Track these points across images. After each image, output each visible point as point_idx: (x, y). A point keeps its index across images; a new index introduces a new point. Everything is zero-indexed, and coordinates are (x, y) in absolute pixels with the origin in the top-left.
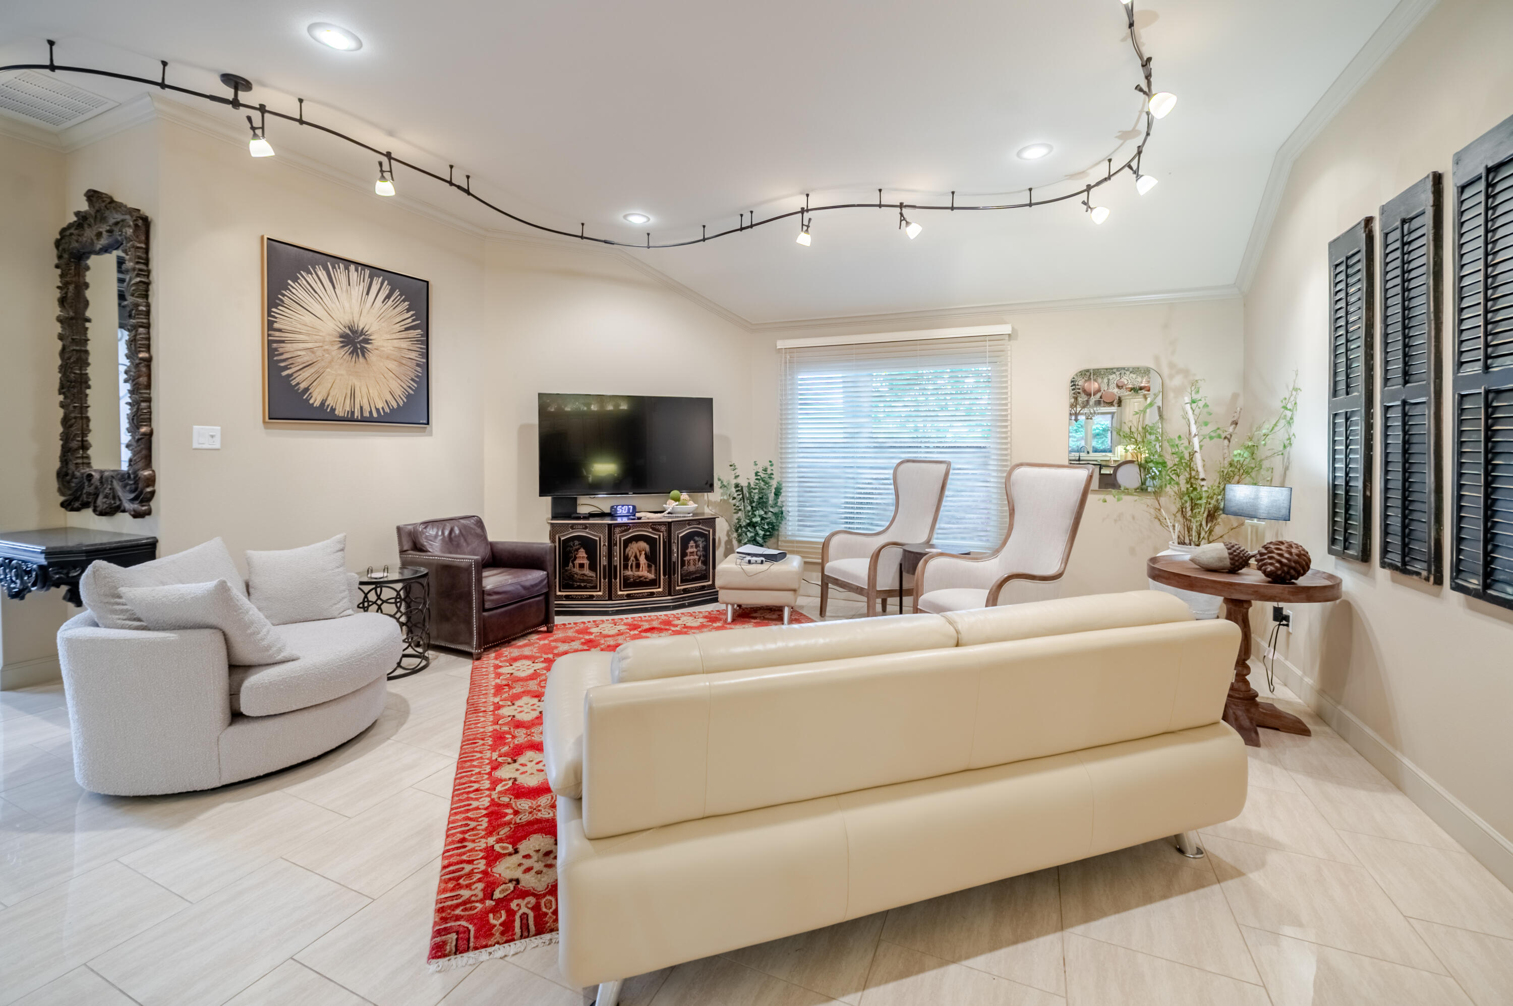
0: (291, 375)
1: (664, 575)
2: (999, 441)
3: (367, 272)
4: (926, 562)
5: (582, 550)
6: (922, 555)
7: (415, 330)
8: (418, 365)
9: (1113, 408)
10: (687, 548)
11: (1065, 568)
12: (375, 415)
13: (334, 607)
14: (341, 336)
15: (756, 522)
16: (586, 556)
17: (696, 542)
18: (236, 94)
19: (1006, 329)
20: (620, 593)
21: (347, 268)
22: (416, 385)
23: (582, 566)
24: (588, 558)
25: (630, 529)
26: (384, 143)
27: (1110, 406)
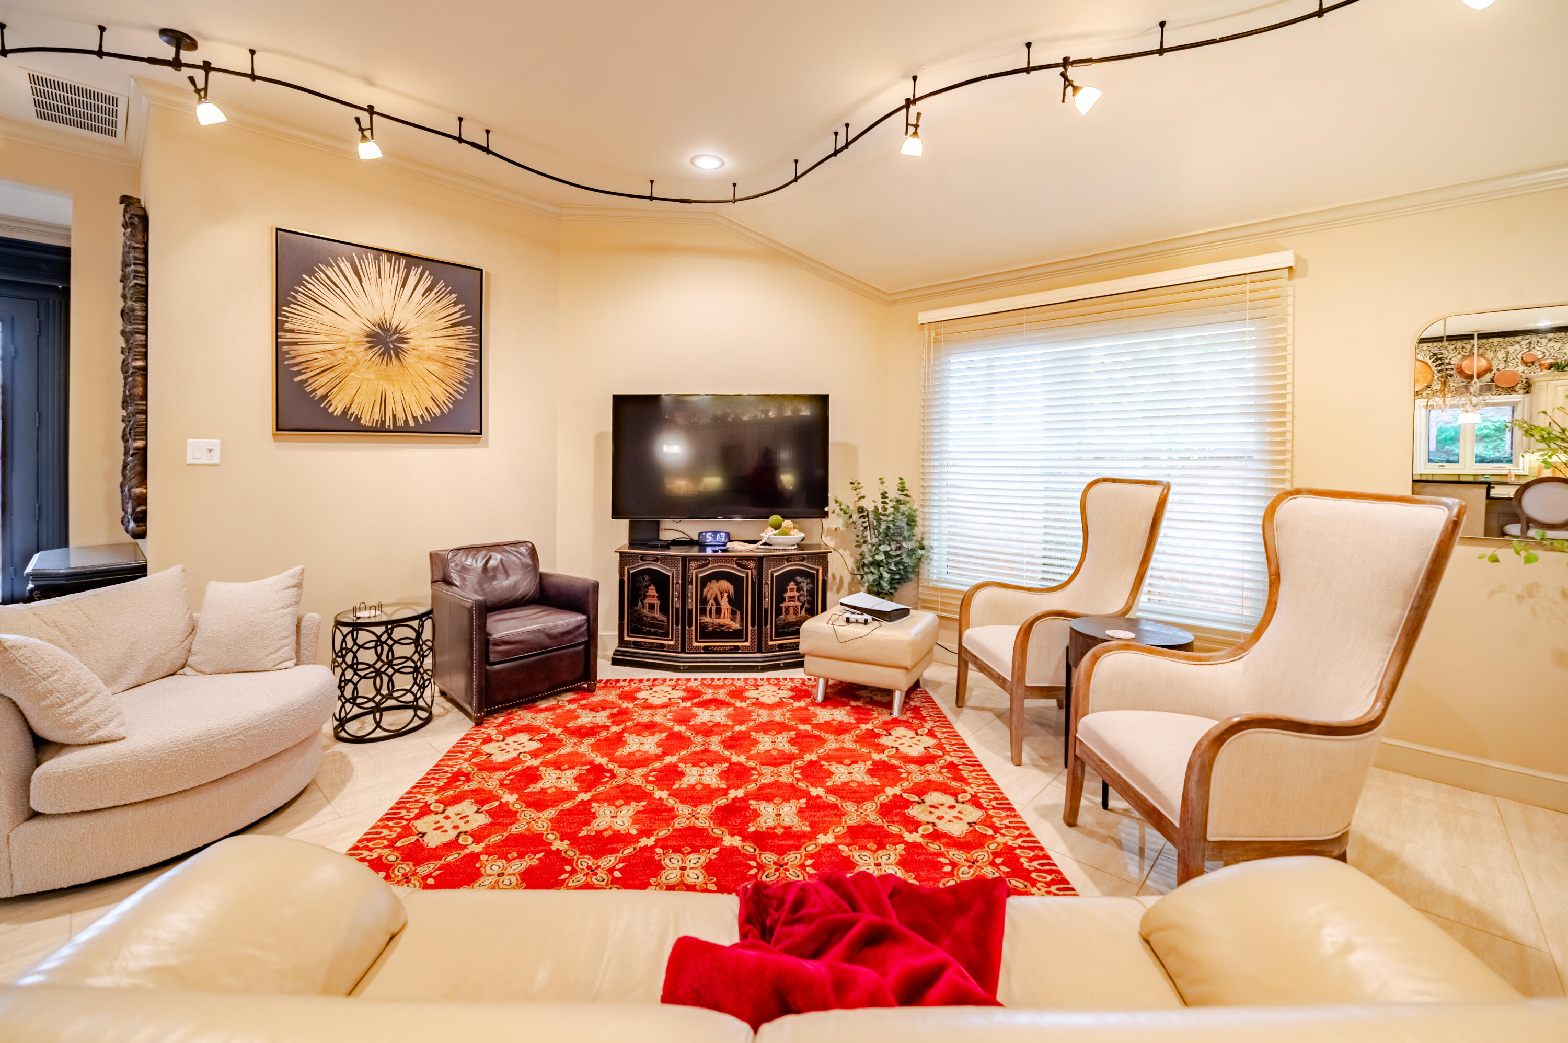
0: (306, 380)
1: (753, 625)
2: (1268, 448)
3: (403, 262)
4: (1096, 658)
5: (652, 587)
6: (1095, 641)
7: (464, 326)
8: (468, 366)
9: (1514, 395)
10: (786, 591)
11: (1384, 711)
12: (412, 424)
13: (269, 658)
14: (368, 336)
15: (882, 561)
16: (656, 595)
17: (797, 583)
18: (177, 53)
19: (1285, 259)
20: (696, 644)
21: (377, 259)
22: (465, 390)
23: (652, 606)
24: (659, 598)
25: (709, 563)
26: (362, 95)
27: (1509, 393)
